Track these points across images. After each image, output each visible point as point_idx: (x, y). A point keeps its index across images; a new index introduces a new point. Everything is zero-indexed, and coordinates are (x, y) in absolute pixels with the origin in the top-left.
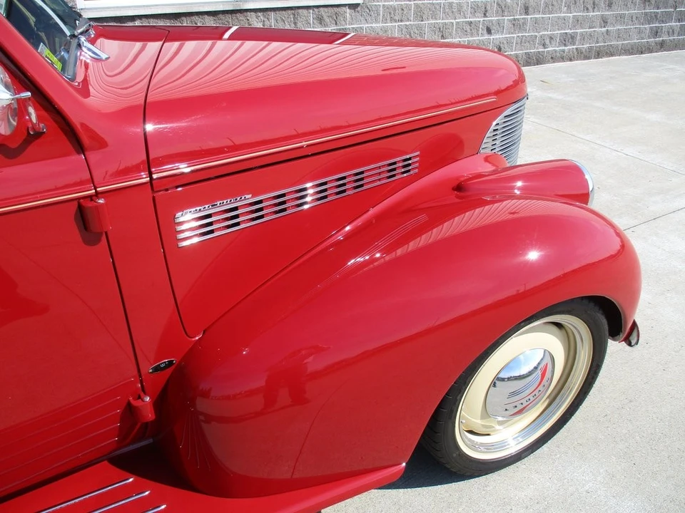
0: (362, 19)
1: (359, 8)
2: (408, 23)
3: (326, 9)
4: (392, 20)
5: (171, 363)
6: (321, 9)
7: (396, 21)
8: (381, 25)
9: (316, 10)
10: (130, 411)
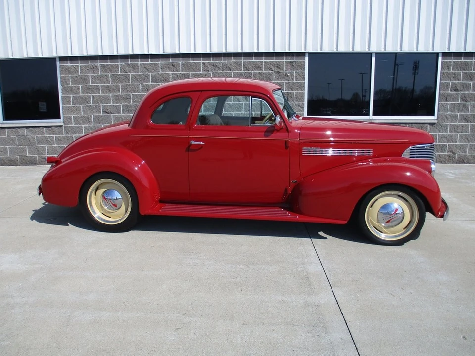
0: (437, 130)
1: (435, 125)
2: (466, 134)
3: (416, 125)
4: (455, 131)
5: (296, 182)
6: (413, 124)
7: (458, 132)
8: (448, 133)
9: (410, 125)
10: (286, 190)
